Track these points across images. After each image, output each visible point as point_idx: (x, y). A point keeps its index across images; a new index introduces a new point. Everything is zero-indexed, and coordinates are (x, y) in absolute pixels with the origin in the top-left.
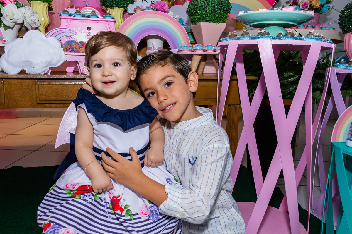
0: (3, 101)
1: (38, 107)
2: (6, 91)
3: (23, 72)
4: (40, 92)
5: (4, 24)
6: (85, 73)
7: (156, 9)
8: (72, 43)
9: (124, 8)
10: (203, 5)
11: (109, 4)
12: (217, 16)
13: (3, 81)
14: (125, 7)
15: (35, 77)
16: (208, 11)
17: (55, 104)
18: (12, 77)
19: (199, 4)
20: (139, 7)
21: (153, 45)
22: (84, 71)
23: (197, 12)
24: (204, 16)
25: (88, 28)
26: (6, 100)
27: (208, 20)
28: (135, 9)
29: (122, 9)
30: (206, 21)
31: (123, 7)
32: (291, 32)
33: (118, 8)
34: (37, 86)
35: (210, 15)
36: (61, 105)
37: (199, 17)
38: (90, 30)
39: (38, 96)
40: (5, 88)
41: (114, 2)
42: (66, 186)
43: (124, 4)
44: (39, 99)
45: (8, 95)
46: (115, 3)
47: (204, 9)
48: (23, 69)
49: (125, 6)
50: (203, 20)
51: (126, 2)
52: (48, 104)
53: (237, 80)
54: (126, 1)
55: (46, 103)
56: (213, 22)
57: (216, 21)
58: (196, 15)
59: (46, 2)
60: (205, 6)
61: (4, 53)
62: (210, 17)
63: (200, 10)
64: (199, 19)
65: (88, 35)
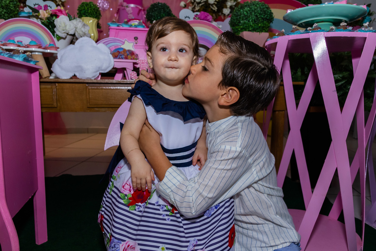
0: (55, 105)
1: (88, 111)
2: (58, 95)
3: (74, 77)
4: (90, 96)
5: (57, 35)
6: (133, 78)
8: (120, 50)
10: (246, 14)
12: (260, 25)
13: (56, 85)
15: (85, 81)
16: (250, 21)
17: (104, 108)
22: (132, 76)
23: (240, 22)
24: (247, 26)
25: (135, 37)
26: (58, 104)
27: (251, 29)
30: (249, 31)
32: (344, 25)
34: (88, 90)
36: (110, 109)
37: (242, 27)
39: (88, 100)
40: (58, 93)
42: (123, 187)
44: (89, 103)
45: (61, 99)
47: (247, 18)
50: (245, 30)
52: (98, 108)
55: (95, 107)
56: (256, 31)
57: (259, 30)
58: (239, 25)
59: (96, 18)
60: (248, 16)
61: (57, 58)
62: (253, 26)
63: (243, 20)
64: (242, 29)
65: (135, 44)
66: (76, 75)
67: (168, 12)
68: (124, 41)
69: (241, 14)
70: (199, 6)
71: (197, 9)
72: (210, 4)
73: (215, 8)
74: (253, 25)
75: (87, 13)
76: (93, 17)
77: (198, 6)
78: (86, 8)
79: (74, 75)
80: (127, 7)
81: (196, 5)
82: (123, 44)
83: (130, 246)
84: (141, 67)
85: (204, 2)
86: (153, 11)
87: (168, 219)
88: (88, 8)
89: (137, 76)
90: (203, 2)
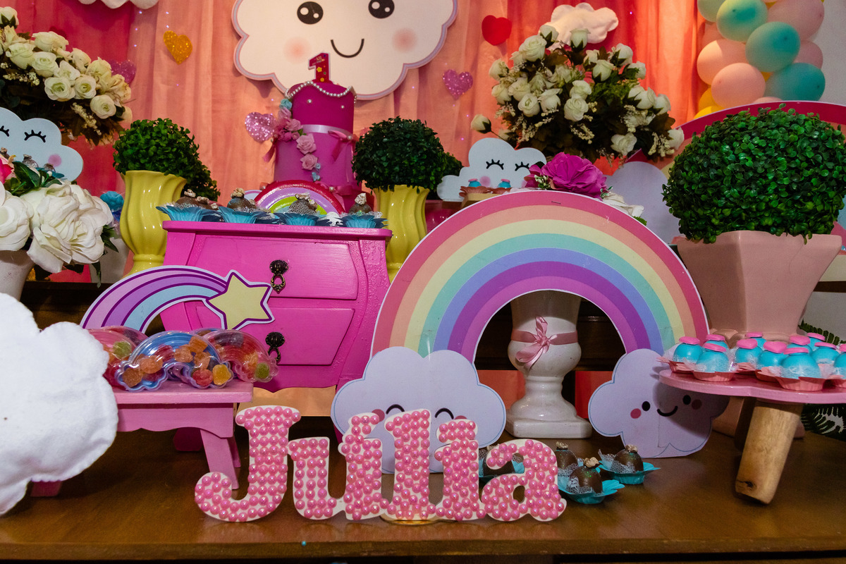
7: (555, 186)
9: (428, 187)
10: (749, 163)
11: (378, 173)
12: (810, 205)
14: (432, 182)
16: (771, 189)
19: (730, 162)
20: (476, 181)
21: (538, 325)
23: (719, 194)
24: (750, 209)
25: (275, 263)
27: (768, 222)
28: (463, 188)
29: (421, 189)
30: (760, 228)
31: (426, 183)
33: (408, 186)
35: (780, 203)
37: (727, 212)
38: (284, 274)
41: (397, 168)
43: (429, 174)
46: (400, 171)
47: (752, 180)
49: (432, 178)
50: (744, 225)
51: (436, 167)
54: (435, 164)
56: (787, 231)
57: (804, 226)
58: (712, 205)
59: (175, 172)
60: (760, 170)
62: (779, 212)
63: (734, 183)
64: (725, 219)
65: (275, 294)
67: (428, 152)
68: (226, 279)
69: (724, 163)
70: (534, 128)
71: (526, 136)
72: (569, 122)
73: (589, 136)
74: (781, 207)
75: (144, 156)
76: (166, 171)
77: (531, 127)
78: (142, 140)
80: (301, 132)
81: (524, 125)
82: (220, 293)
84: (260, 448)
85: (550, 115)
86: (376, 149)
88: (148, 142)
90: (545, 117)
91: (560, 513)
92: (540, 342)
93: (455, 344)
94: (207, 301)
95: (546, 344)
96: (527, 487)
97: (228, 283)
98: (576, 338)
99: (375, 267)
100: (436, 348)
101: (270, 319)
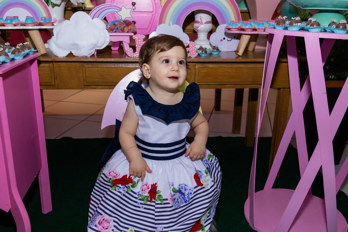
0: (53, 83)
1: (85, 88)
2: (56, 73)
3: (71, 55)
4: (87, 75)
5: (51, 2)
6: (129, 55)
8: (116, 23)
13: (53, 64)
15: (82, 60)
17: (101, 86)
18: (60, 60)
21: (201, 19)
22: (128, 53)
25: (132, 3)
26: (56, 82)
32: (343, 23)
34: (84, 68)
36: (107, 87)
38: (135, 5)
39: (85, 78)
40: (55, 71)
42: (109, 173)
44: (86, 81)
45: (58, 77)
48: (71, 52)
52: (94, 86)
53: (287, 62)
55: (92, 85)
61: (53, 35)
65: (133, 11)
66: (72, 52)
68: (121, 7)
79: (70, 52)
82: (120, 11)
83: (105, 220)
84: (138, 43)
87: (142, 207)
89: (133, 53)
91: (196, 56)
92: (201, 23)
93: (177, 23)
94: (117, 13)
95: (202, 24)
96: (190, 51)
97: (121, 8)
98: (211, 22)
99: (158, 3)
100: (173, 24)
101: (132, 17)
